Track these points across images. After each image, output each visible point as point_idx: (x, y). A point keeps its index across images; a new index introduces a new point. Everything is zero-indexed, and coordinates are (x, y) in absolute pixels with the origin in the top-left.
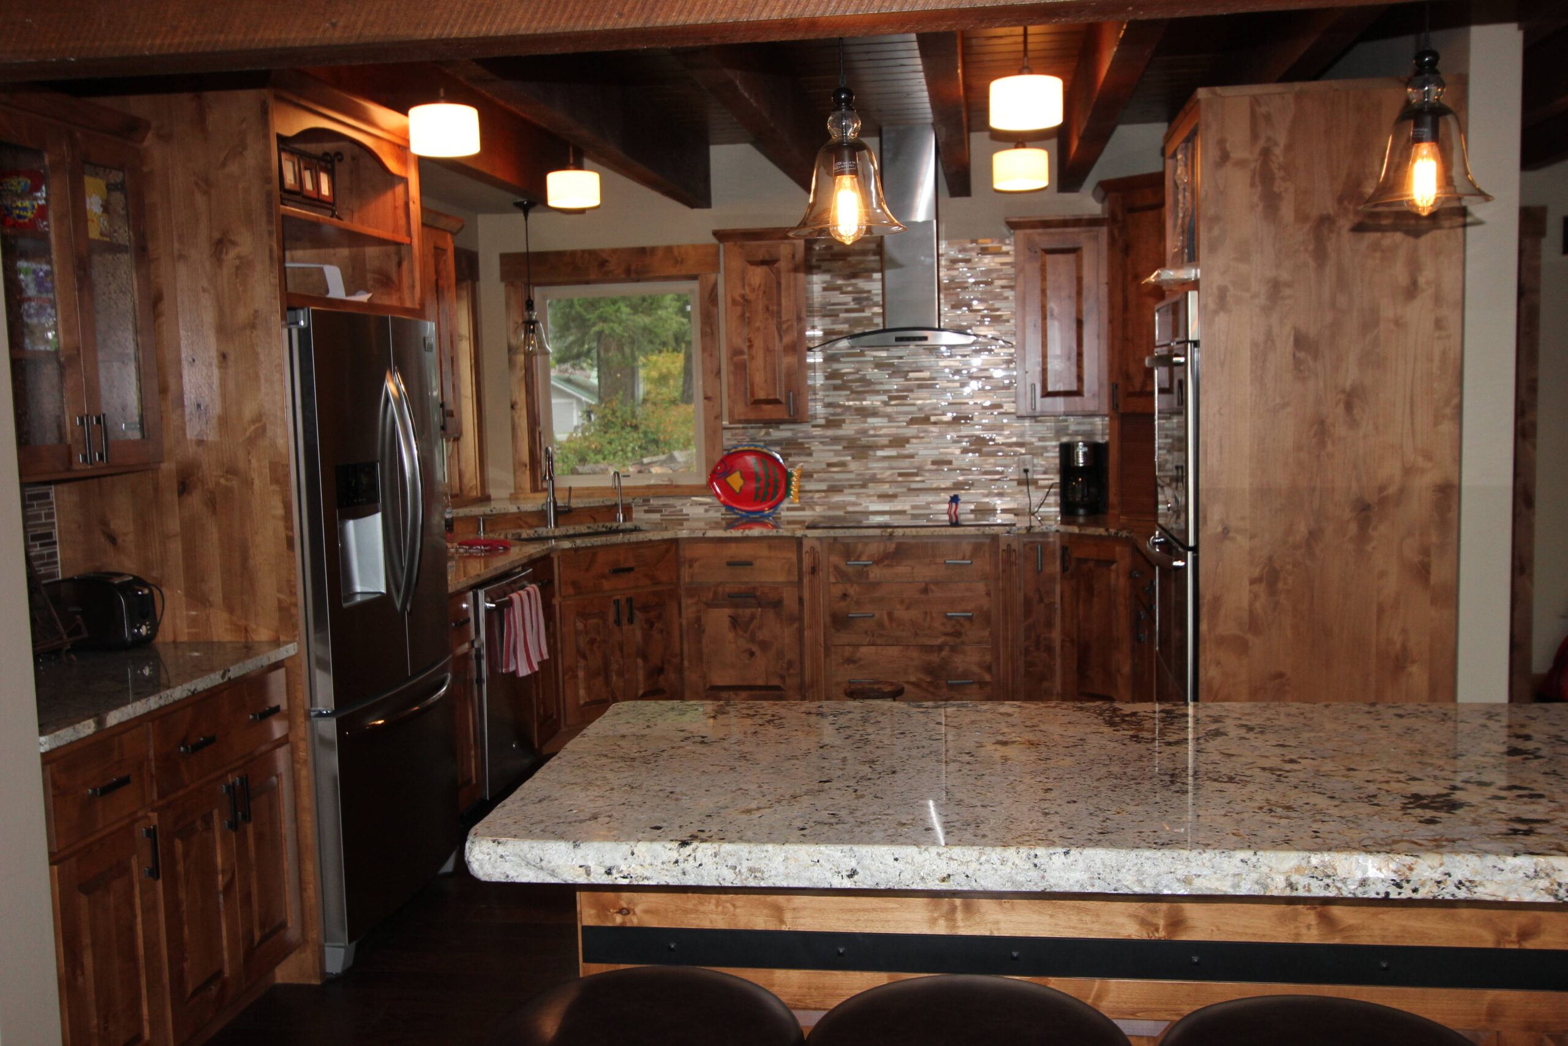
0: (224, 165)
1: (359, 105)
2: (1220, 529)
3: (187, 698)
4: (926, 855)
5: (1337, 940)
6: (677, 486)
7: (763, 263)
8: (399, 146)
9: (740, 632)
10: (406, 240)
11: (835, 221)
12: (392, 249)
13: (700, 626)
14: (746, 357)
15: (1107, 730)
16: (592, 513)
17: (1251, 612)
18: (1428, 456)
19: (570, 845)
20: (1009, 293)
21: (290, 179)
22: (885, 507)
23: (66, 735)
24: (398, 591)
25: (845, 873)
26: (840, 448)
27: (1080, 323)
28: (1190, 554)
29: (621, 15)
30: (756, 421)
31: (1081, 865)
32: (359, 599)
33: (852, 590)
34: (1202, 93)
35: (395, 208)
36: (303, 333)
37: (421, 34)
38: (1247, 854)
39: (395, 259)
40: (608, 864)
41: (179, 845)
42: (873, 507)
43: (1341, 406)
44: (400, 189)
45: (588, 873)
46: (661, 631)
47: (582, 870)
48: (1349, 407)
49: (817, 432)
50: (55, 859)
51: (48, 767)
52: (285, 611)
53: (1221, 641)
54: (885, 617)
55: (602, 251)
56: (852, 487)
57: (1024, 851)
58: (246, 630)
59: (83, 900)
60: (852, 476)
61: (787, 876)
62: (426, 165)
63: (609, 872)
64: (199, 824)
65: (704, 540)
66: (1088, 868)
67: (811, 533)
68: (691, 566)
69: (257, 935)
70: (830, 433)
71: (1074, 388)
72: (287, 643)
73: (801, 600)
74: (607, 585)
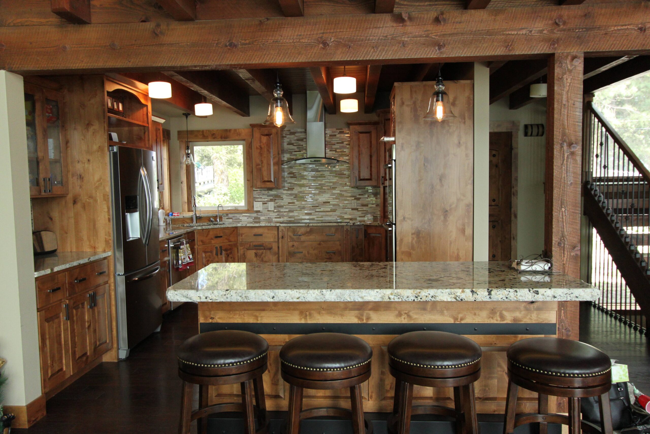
0: (89, 100)
1: (132, 82)
2: (402, 218)
3: (78, 266)
4: (293, 292)
5: (412, 322)
6: (238, 210)
7: (267, 135)
8: (145, 95)
9: (258, 258)
10: (147, 125)
11: (275, 120)
12: (142, 128)
13: (244, 256)
14: (261, 166)
15: (354, 268)
16: (208, 219)
17: (412, 243)
18: (464, 196)
19: (196, 291)
20: (348, 146)
21: (110, 105)
22: (307, 217)
23: (42, 273)
24: (144, 237)
25: (271, 297)
26: (293, 197)
27: (371, 156)
28: (394, 226)
29: (213, 61)
30: (264, 188)
31: (334, 294)
32: (131, 239)
33: (296, 244)
34: (396, 84)
35: (143, 115)
36: (115, 154)
37: (154, 65)
38: (378, 290)
39: (143, 131)
40: (206, 296)
41: (74, 311)
42: (304, 217)
43: (438, 180)
44: (145, 109)
45: (200, 299)
46: (231, 258)
47: (199, 298)
48: (441, 180)
49: (285, 192)
50: (38, 310)
51: (37, 282)
52: (107, 242)
53: (403, 253)
54: (306, 253)
55: (213, 130)
56: (296, 210)
57: (319, 290)
58: (95, 248)
59: (47, 324)
60: (297, 207)
61: (255, 298)
62: (154, 101)
63: (206, 298)
64: (80, 305)
65: (246, 227)
66: (336, 295)
67: (281, 225)
68: (242, 236)
69: (98, 343)
70: (289, 192)
71: (369, 178)
72: (108, 252)
73: (278, 247)
74: (213, 242)
